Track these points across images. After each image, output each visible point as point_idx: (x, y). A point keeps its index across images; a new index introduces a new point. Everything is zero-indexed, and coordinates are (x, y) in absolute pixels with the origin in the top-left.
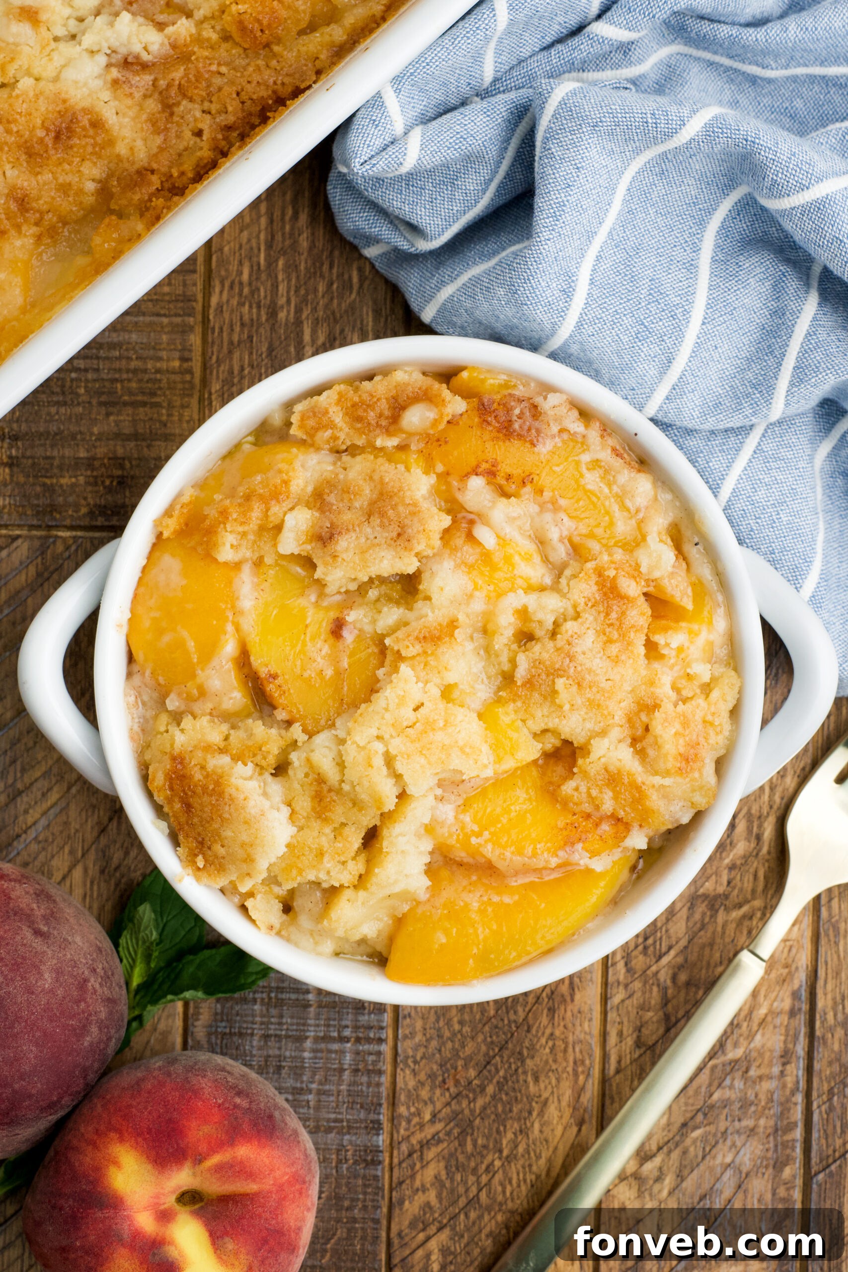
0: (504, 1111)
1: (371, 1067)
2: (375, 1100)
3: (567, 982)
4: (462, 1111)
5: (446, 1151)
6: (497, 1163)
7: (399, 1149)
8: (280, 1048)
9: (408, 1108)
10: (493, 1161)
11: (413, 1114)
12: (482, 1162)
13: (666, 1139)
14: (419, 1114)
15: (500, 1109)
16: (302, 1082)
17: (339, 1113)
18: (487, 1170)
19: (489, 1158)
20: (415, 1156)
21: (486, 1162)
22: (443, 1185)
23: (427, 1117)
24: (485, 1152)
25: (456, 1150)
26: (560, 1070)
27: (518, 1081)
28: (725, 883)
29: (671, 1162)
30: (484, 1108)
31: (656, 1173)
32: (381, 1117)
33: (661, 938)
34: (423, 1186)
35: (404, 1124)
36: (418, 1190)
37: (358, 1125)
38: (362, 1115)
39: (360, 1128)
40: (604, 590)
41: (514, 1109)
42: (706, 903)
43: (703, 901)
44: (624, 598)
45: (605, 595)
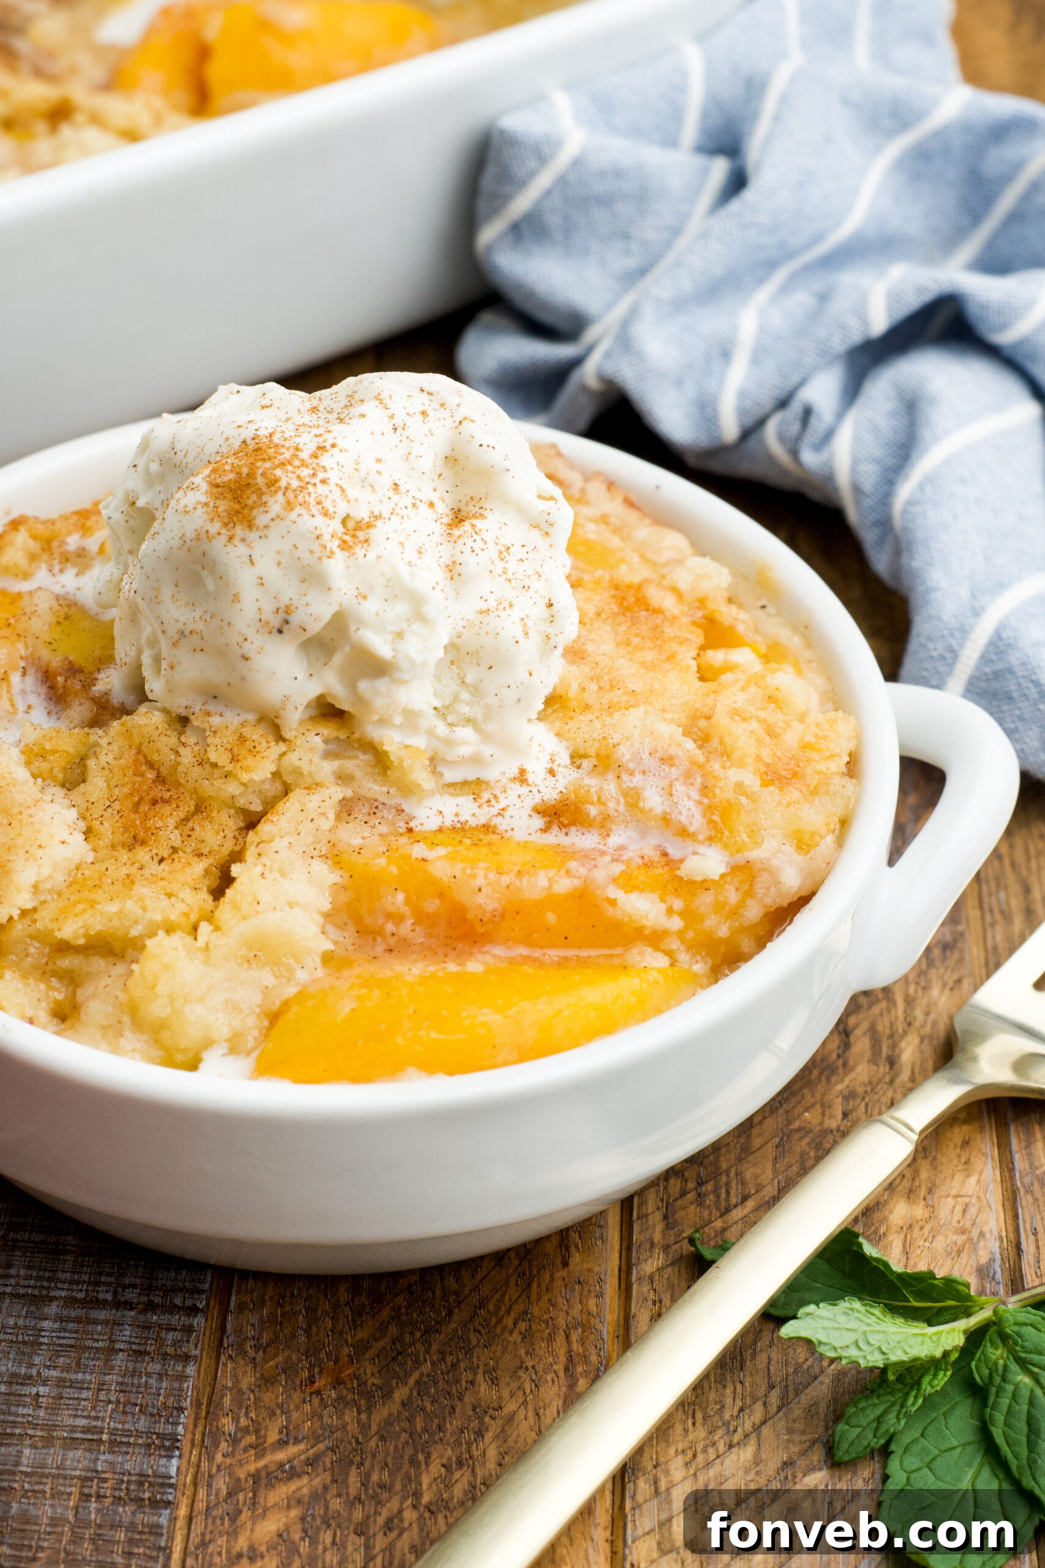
0: (425, 1430)
1: (170, 1350)
2: (171, 1402)
3: (555, 1241)
4: (344, 1427)
5: (305, 1491)
6: (410, 1515)
7: (209, 1486)
9: (236, 1419)
10: (400, 1511)
11: (246, 1430)
12: (377, 1513)
14: (257, 1432)
15: (419, 1424)
16: (31, 1366)
17: (96, 1418)
18: (388, 1527)
19: (394, 1504)
20: (241, 1496)
21: (385, 1513)
22: (292, 1550)
23: (273, 1436)
24: (385, 1496)
25: (325, 1488)
26: (540, 1368)
27: (458, 1381)
28: (840, 1116)
30: (388, 1422)
32: (180, 1429)
34: (252, 1548)
35: (224, 1445)
36: (240, 1556)
37: (132, 1440)
38: (143, 1424)
39: (135, 1445)
40: (625, 604)
41: (448, 1425)
42: (807, 1140)
43: (802, 1138)
44: (657, 611)
45: (628, 609)
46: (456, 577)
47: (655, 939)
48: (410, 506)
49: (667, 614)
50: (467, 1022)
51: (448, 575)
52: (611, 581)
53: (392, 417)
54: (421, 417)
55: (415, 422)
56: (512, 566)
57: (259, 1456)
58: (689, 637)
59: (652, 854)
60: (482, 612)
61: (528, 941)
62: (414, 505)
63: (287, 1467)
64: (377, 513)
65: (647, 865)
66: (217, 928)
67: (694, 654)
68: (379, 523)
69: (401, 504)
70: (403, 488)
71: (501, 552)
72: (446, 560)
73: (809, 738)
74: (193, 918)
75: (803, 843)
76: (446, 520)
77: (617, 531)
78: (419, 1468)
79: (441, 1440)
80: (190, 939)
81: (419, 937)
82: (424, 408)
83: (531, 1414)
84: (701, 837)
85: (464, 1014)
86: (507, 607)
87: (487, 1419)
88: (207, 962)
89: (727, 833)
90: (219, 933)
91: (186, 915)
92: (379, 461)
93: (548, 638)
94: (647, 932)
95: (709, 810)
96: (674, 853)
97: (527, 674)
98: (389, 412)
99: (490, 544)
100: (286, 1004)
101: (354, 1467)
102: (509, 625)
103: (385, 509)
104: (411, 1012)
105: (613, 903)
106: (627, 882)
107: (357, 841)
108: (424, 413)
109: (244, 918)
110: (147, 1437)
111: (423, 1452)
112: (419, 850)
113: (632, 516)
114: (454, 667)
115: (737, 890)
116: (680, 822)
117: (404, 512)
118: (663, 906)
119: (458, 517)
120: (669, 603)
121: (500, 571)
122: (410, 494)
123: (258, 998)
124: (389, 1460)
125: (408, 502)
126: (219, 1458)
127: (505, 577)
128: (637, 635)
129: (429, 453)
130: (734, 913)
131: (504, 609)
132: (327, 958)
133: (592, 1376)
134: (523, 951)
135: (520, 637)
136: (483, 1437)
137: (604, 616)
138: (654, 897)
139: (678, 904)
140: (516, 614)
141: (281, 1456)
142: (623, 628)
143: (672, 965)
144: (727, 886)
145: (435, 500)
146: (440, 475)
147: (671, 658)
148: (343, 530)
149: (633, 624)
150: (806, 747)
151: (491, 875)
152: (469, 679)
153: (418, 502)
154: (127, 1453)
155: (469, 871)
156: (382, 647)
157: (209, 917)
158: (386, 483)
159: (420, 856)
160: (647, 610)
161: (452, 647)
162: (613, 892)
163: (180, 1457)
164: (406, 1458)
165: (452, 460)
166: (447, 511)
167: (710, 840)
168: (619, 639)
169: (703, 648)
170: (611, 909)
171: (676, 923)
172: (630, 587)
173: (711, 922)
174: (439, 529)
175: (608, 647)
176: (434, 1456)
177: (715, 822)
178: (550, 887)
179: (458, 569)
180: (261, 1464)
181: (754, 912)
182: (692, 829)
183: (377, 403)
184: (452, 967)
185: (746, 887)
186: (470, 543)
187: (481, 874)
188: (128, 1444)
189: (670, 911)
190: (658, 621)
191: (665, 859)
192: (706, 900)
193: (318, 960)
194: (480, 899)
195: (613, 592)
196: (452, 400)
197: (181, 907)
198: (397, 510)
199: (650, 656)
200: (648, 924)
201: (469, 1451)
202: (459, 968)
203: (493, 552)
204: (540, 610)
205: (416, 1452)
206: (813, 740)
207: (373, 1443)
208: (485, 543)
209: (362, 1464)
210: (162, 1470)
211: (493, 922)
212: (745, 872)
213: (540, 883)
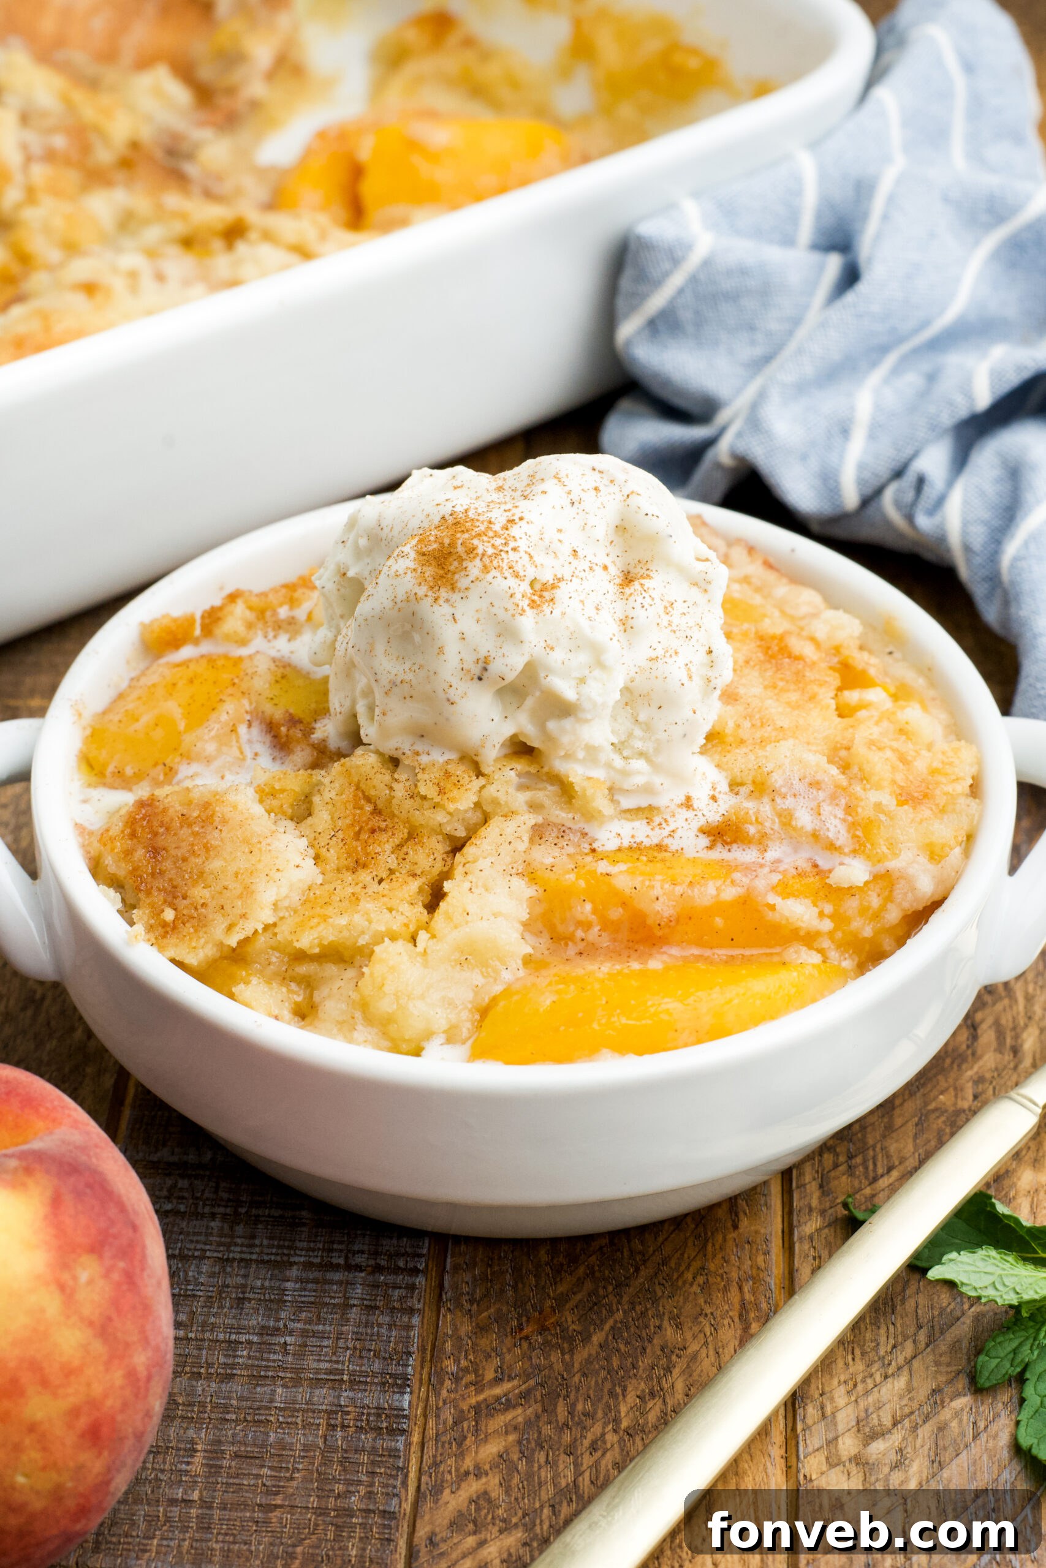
0: (621, 1367)
1: (397, 1305)
2: (400, 1347)
3: (725, 1207)
4: (551, 1366)
5: (520, 1419)
6: (611, 1438)
7: (437, 1416)
8: (245, 1276)
9: (457, 1361)
10: (603, 1435)
11: (466, 1370)
12: (583, 1437)
13: (907, 1410)
14: (476, 1371)
15: (616, 1362)
16: (278, 1320)
17: (337, 1362)
18: (593, 1448)
19: (597, 1429)
20: (465, 1425)
21: (590, 1437)
22: (513, 1468)
23: (490, 1375)
24: (589, 1422)
25: (537, 1417)
26: (718, 1313)
27: (647, 1327)
28: (970, 1098)
29: (919, 1442)
30: (589, 1361)
31: (893, 1457)
32: (410, 1370)
33: (874, 1158)
34: (477, 1467)
35: (448, 1383)
36: (467, 1473)
37: (369, 1380)
38: (377, 1366)
39: (372, 1383)
40: (770, 652)
41: (640, 1363)
42: (943, 1119)
43: (938, 1117)
44: (798, 658)
45: (772, 657)
46: (629, 629)
47: (809, 939)
48: (587, 569)
49: (807, 660)
50: (652, 1010)
51: (622, 628)
52: (757, 632)
53: (569, 493)
54: (594, 492)
55: (589, 497)
56: (676, 619)
57: (479, 1391)
58: (828, 679)
60: (651, 660)
61: (699, 943)
62: (591, 568)
63: (503, 1400)
64: (559, 576)
65: (801, 875)
66: (433, 936)
67: (832, 694)
68: (562, 584)
69: (580, 568)
70: (580, 554)
71: (666, 608)
72: (620, 615)
73: (936, 764)
74: (412, 928)
75: (935, 854)
76: (618, 581)
77: (758, 590)
78: (617, 1399)
79: (635, 1375)
80: (411, 945)
81: (605, 942)
82: (597, 485)
83: (712, 1353)
84: (847, 850)
85: (649, 1003)
86: (673, 654)
87: (674, 1358)
88: (426, 965)
89: (869, 846)
90: (435, 940)
91: (406, 925)
92: (560, 531)
93: (709, 681)
94: (802, 933)
95: (852, 826)
96: (823, 864)
97: (692, 712)
98: (567, 489)
99: (657, 601)
100: (494, 1000)
101: (561, 1399)
102: (675, 670)
103: (566, 573)
104: (604, 1002)
105: (772, 907)
106: (784, 889)
107: (549, 861)
108: (596, 489)
109: (456, 927)
110: (382, 1377)
111: (620, 1386)
112: (603, 867)
113: (771, 576)
114: (628, 707)
115: (879, 895)
116: (828, 837)
117: (582, 574)
118: (816, 910)
119: (628, 579)
120: (808, 651)
121: (666, 623)
122: (588, 559)
123: (470, 996)
124: (591, 1393)
125: (586, 566)
126: (444, 1393)
127: (670, 628)
128: (782, 679)
129: (602, 524)
130: (877, 916)
131: (671, 656)
132: (527, 961)
133: (763, 1320)
134: (696, 951)
135: (685, 680)
136: (671, 1372)
137: (752, 663)
138: (808, 902)
139: (828, 909)
140: (681, 660)
141: (498, 1391)
142: (769, 673)
143: (824, 962)
144: (870, 893)
145: (609, 564)
146: (612, 542)
147: (813, 698)
148: (531, 591)
149: (778, 670)
150: (934, 772)
151: (667, 886)
152: (642, 717)
153: (595, 567)
154: (366, 1390)
155: (647, 883)
156: (567, 691)
157: (427, 926)
158: (566, 550)
159: (604, 872)
160: (789, 657)
161: (626, 690)
162: (772, 899)
163: (411, 1393)
164: (606, 1390)
165: (622, 528)
166: (618, 573)
167: (855, 852)
168: (766, 683)
169: (840, 689)
170: (770, 913)
171: (827, 925)
172: (773, 637)
173: (856, 924)
174: (612, 588)
175: (757, 690)
176: (630, 1389)
177: (858, 837)
178: (718, 895)
179: (630, 622)
180: (481, 1397)
181: (893, 915)
182: (838, 843)
183: (556, 481)
184: (636, 966)
185: (886, 893)
186: (640, 599)
187: (658, 885)
188: (366, 1383)
189: (821, 915)
190: (800, 667)
191: (816, 870)
192: (852, 905)
193: (520, 962)
194: (658, 906)
195: (758, 643)
196: (620, 477)
197: (401, 919)
198: (577, 573)
199: (794, 697)
200: (803, 925)
201: (659, 1384)
202: (642, 966)
203: (659, 607)
204: (701, 657)
205: (614, 1385)
206: (940, 766)
207: (576, 1379)
208: (653, 599)
209: (568, 1396)
210: (397, 1403)
211: (669, 927)
212: (885, 880)
213: (709, 892)
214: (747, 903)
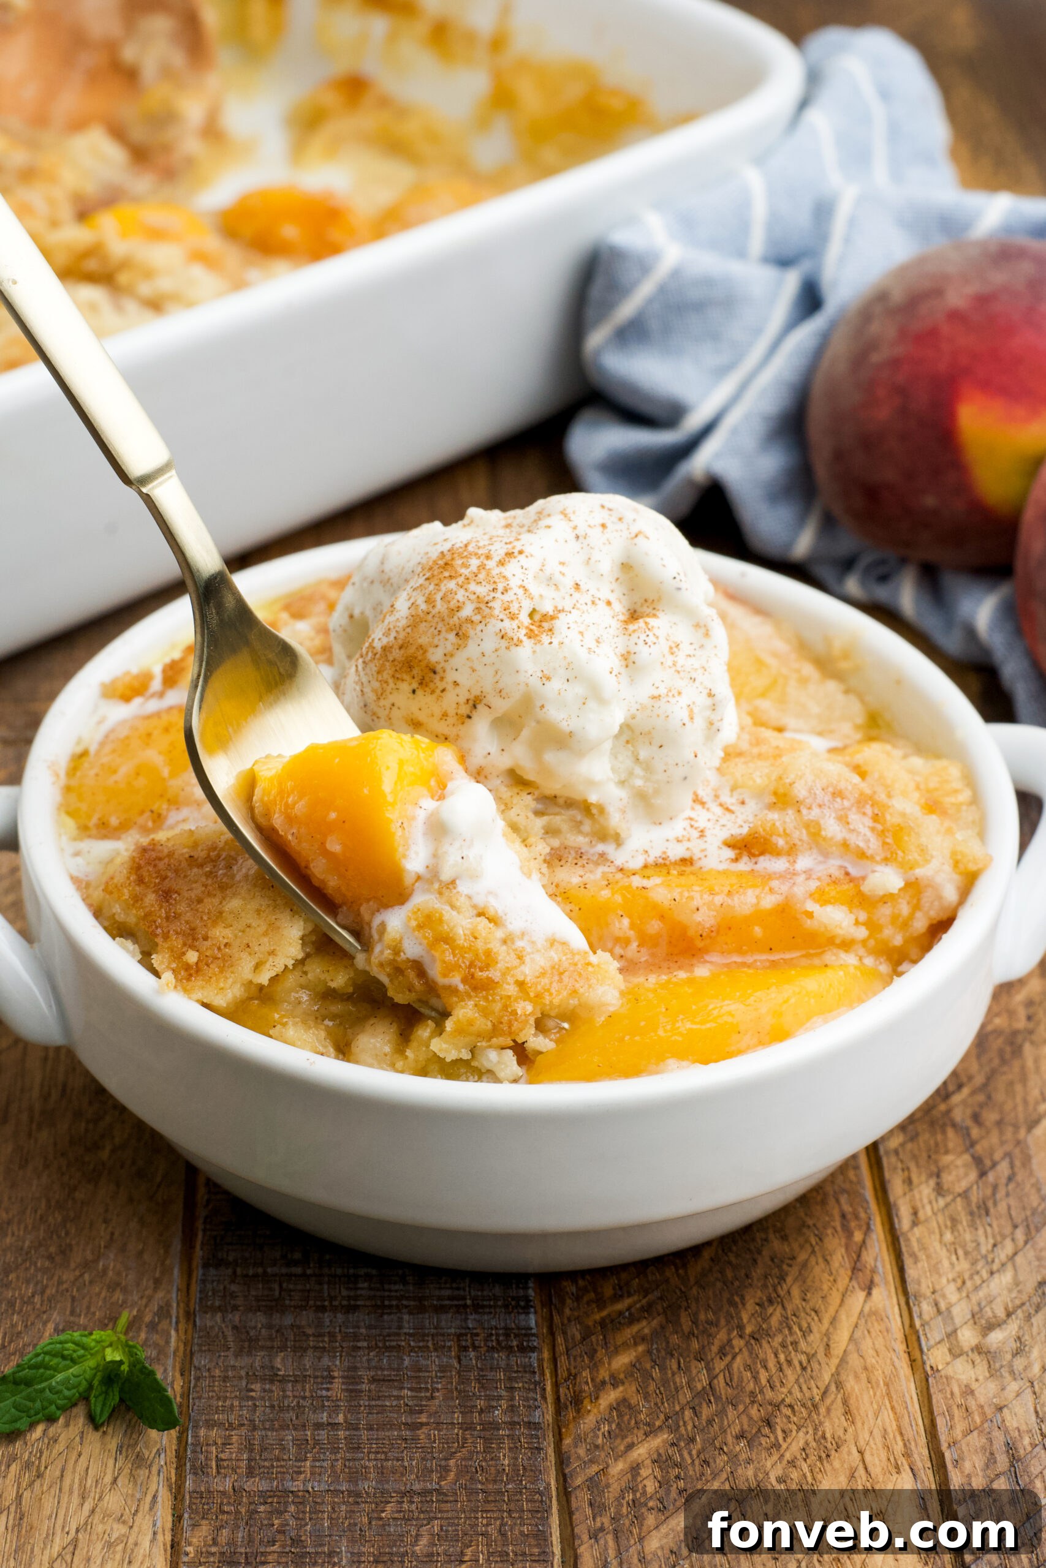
37: (492, 1303)
41: (754, 1274)
46: (631, 664)
47: (846, 945)
48: (589, 603)
51: (624, 663)
53: (575, 528)
54: (601, 529)
55: (595, 535)
56: (681, 660)
57: (601, 1308)
59: (838, 874)
60: (654, 698)
61: (739, 951)
62: (593, 603)
63: (627, 1314)
64: (560, 608)
65: (835, 882)
68: (562, 616)
69: (582, 601)
70: (583, 587)
71: (671, 648)
72: (621, 650)
76: (622, 618)
78: (737, 1307)
79: (751, 1285)
81: (644, 956)
82: (604, 522)
84: (878, 858)
86: (676, 694)
87: (785, 1267)
89: (900, 853)
92: (562, 564)
93: (711, 724)
94: (838, 941)
95: (882, 834)
96: (855, 872)
97: (693, 755)
98: (572, 524)
99: (662, 640)
101: (683, 1310)
102: (678, 710)
103: (567, 604)
105: (810, 915)
106: (821, 897)
107: (576, 880)
108: (604, 526)
110: (504, 1300)
111: (738, 1295)
112: (637, 881)
114: (630, 745)
115: (908, 903)
116: (858, 846)
117: (584, 607)
118: (852, 917)
119: (634, 615)
121: (670, 663)
122: (591, 593)
124: (711, 1302)
125: (589, 600)
126: (567, 1312)
127: (674, 669)
129: (607, 562)
130: (905, 925)
131: (673, 696)
133: (864, 1228)
134: (737, 959)
135: (686, 720)
136: (785, 1280)
138: (844, 908)
139: (863, 916)
140: (684, 701)
141: (620, 1306)
144: (900, 900)
145: (612, 600)
146: (617, 579)
148: (530, 621)
151: (705, 896)
152: (643, 754)
153: (597, 601)
154: (491, 1313)
155: (686, 894)
156: (566, 725)
158: (568, 583)
159: (640, 886)
161: (626, 727)
162: (811, 906)
163: (536, 1313)
164: (725, 1300)
165: (626, 567)
166: (624, 611)
167: (886, 860)
170: (809, 921)
173: (888, 932)
174: (615, 624)
176: (747, 1297)
177: (888, 844)
178: (758, 903)
179: (632, 657)
180: (604, 1313)
181: (920, 924)
182: (869, 852)
183: (562, 517)
185: (915, 901)
186: (643, 637)
187: (697, 896)
188: (490, 1307)
191: (848, 878)
192: (886, 911)
194: (698, 917)
196: (629, 516)
198: (578, 605)
200: (841, 932)
201: (775, 1291)
203: (664, 646)
204: (702, 700)
205: (732, 1295)
207: (694, 1291)
208: (657, 637)
209: (689, 1307)
210: (523, 1323)
211: (711, 938)
212: (914, 888)
213: (748, 901)
214: (786, 912)
